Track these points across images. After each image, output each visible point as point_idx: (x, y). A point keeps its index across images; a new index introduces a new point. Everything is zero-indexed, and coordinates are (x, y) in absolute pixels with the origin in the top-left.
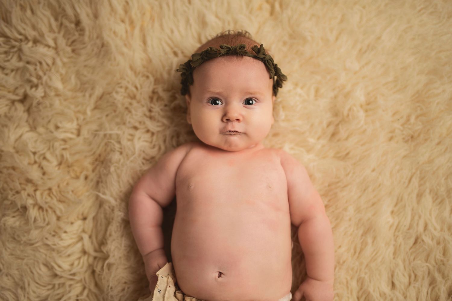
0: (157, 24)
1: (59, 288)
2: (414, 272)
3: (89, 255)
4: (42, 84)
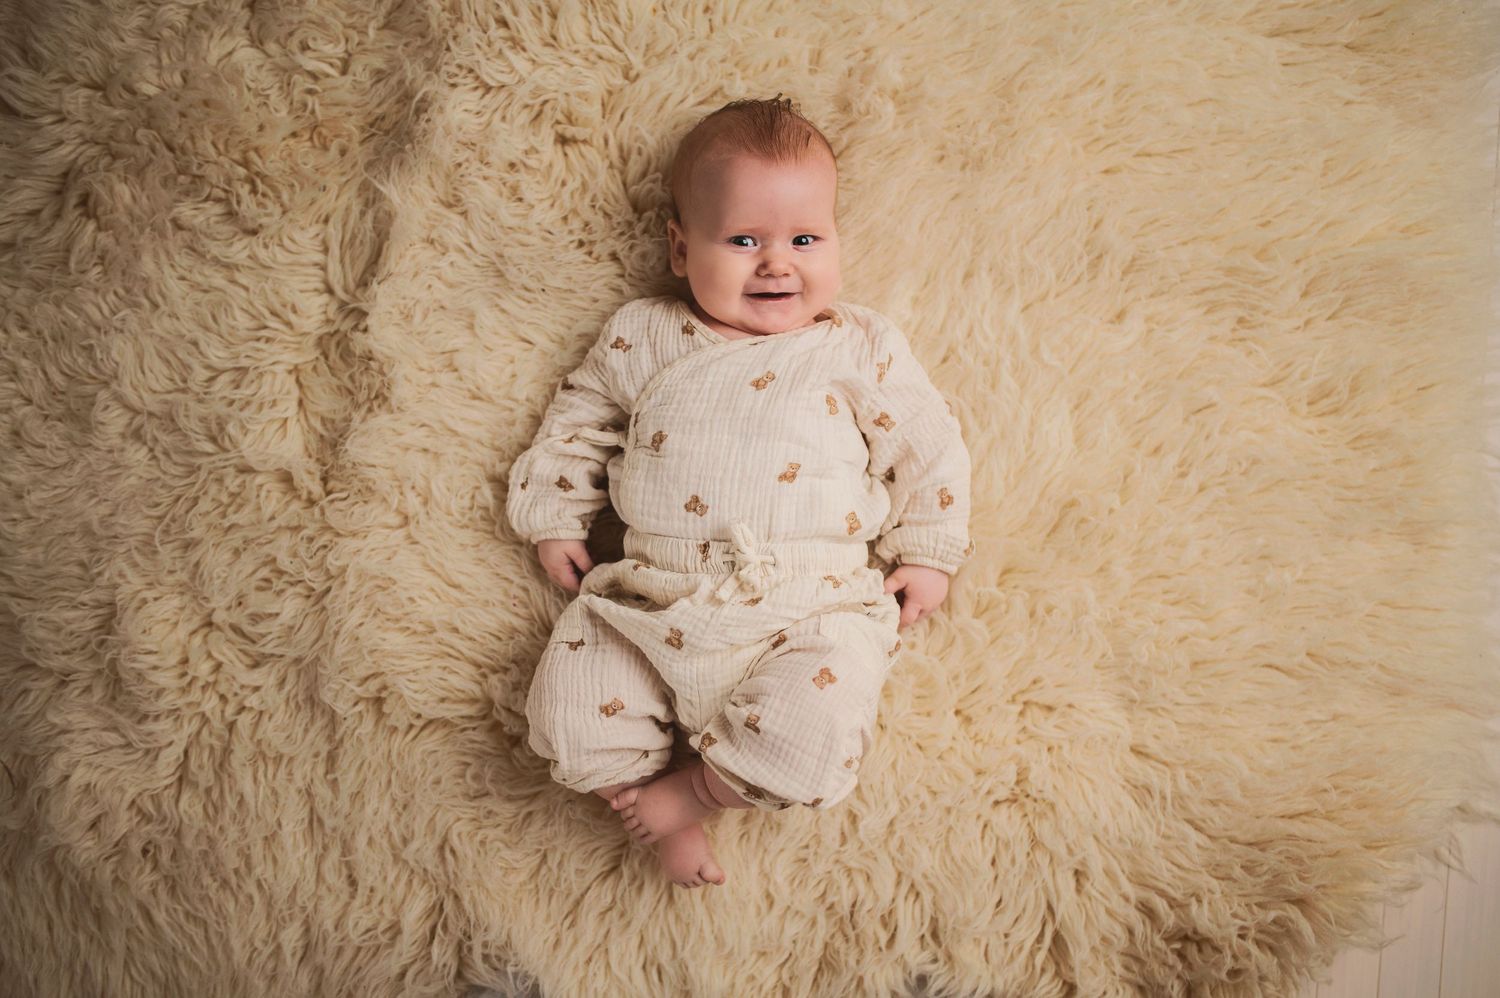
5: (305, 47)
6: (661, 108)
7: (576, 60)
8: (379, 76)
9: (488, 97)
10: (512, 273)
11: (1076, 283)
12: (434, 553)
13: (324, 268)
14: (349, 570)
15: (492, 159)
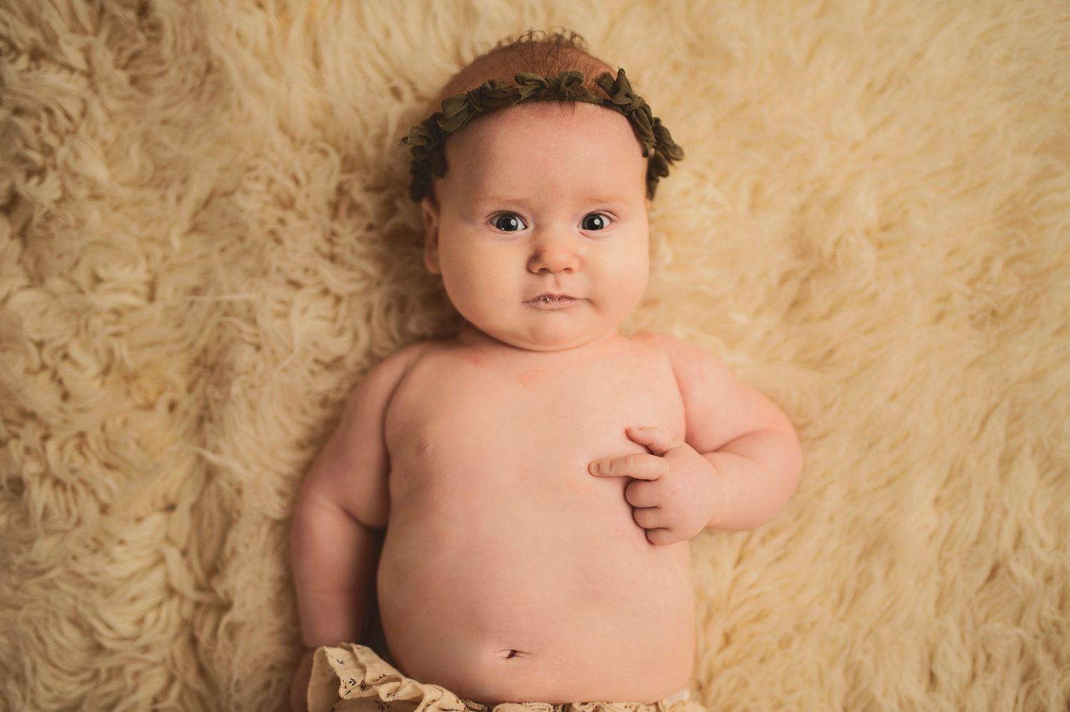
0: (347, 14)
1: (109, 679)
2: (984, 648)
3: (182, 598)
4: (55, 167)
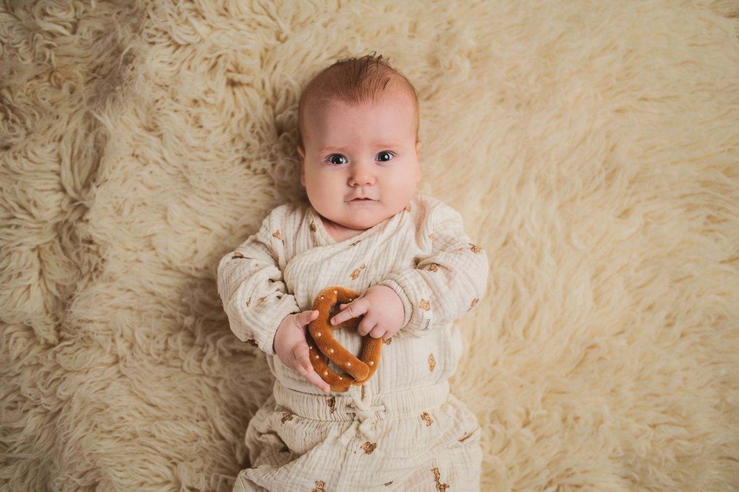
5: (44, 14)
6: (303, 61)
7: (242, 26)
8: (99, 35)
9: (178, 52)
10: (193, 179)
11: (596, 190)
12: (136, 383)
13: (59, 174)
14: (74, 398)
15: (179, 97)
